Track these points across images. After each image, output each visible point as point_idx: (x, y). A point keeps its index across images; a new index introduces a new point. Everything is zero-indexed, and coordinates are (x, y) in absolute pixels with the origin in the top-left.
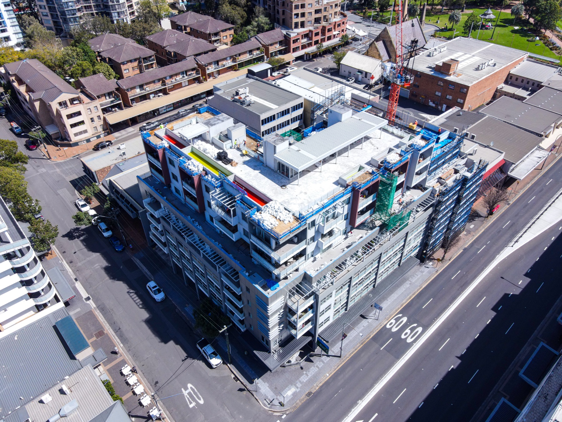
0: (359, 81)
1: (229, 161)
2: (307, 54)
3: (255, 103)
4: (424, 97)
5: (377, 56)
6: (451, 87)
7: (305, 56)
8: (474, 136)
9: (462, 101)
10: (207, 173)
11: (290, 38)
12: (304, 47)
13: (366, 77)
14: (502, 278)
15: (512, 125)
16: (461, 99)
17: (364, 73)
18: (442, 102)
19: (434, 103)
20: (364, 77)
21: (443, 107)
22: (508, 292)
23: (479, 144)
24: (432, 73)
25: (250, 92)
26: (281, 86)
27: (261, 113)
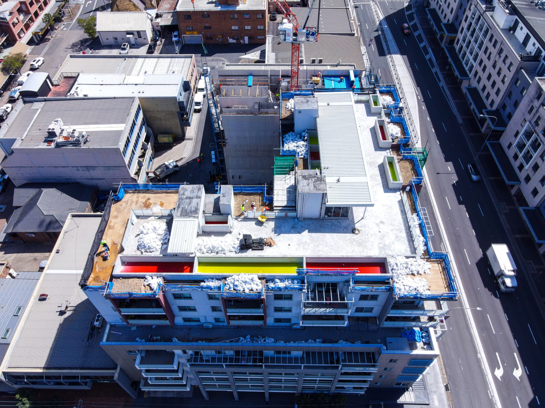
0: (134, 45)
2: (35, 34)
4: (221, 36)
5: (132, 7)
6: (247, 16)
8: (322, 60)
10: (270, 279)
12: (27, 26)
13: (140, 37)
14: (438, 173)
15: (325, 34)
16: (261, 25)
17: (136, 33)
18: (242, 35)
19: (233, 39)
20: (137, 37)
21: (245, 39)
23: (330, 65)
24: (220, 8)
25: (65, 124)
26: (90, 96)
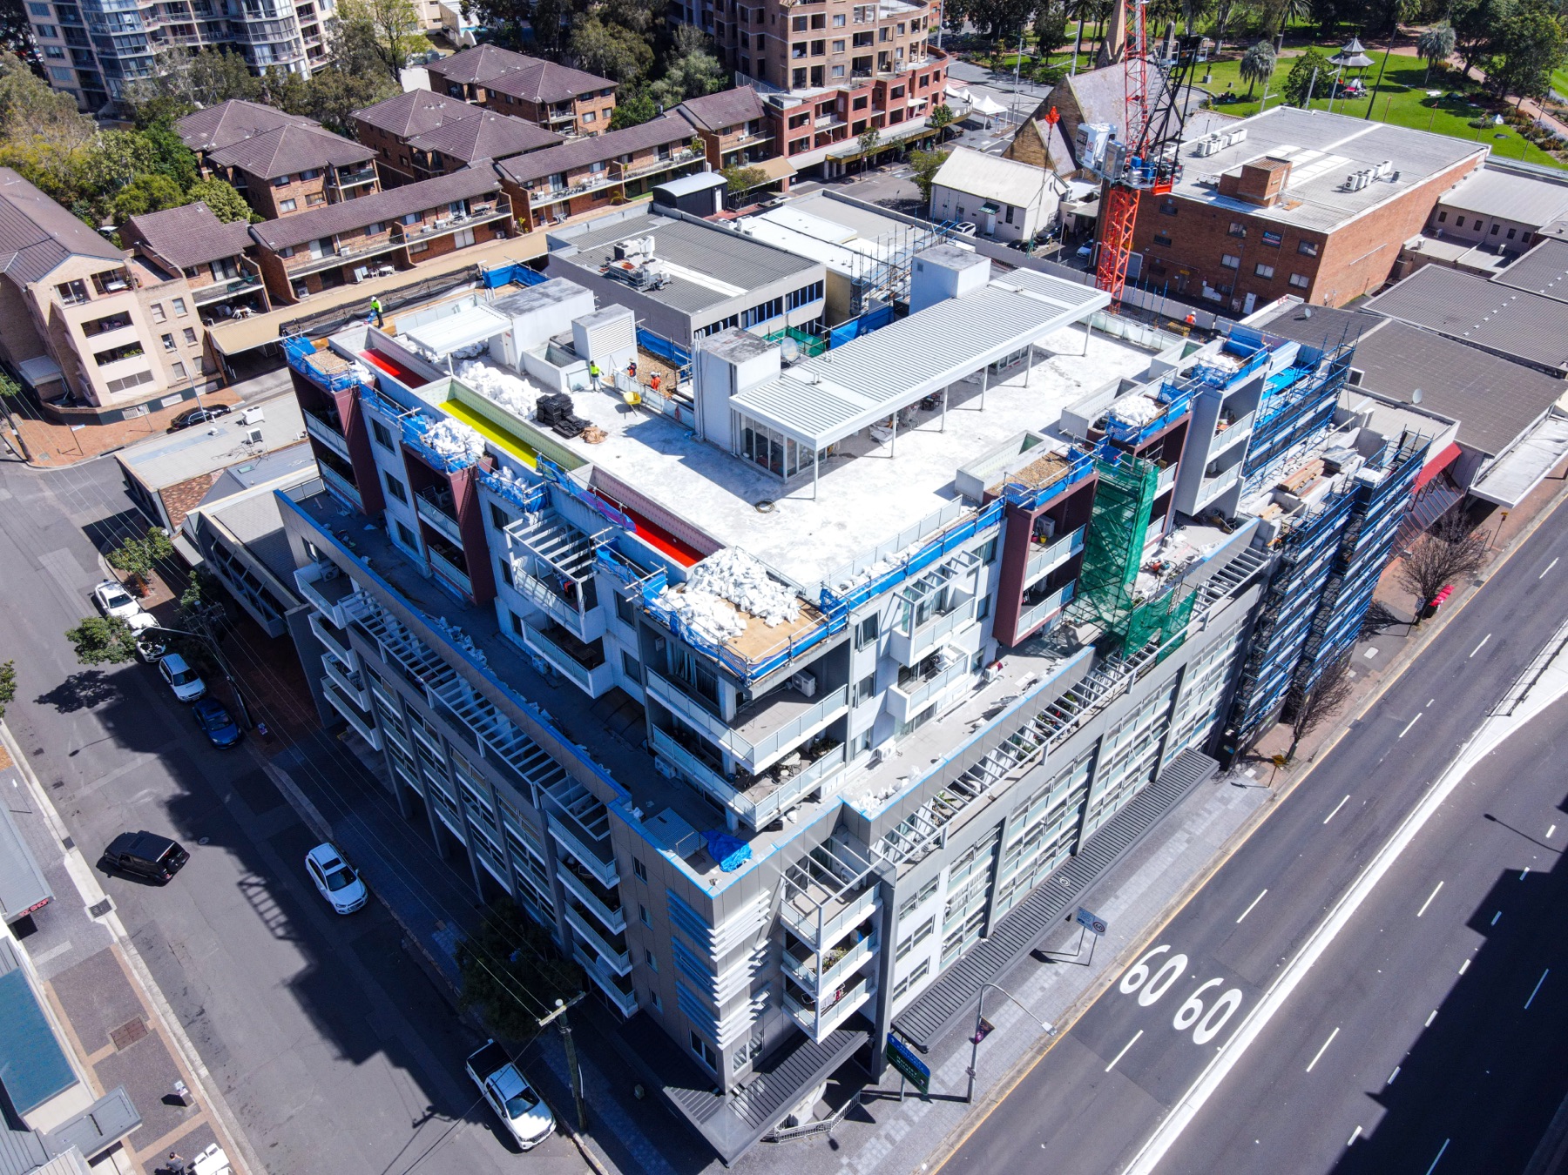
1: (578, 428)
2: (834, 162)
3: (674, 281)
4: (1187, 273)
5: (1042, 160)
6: (1271, 239)
7: (827, 166)
8: (1360, 374)
9: (1303, 283)
10: (497, 462)
11: (782, 113)
12: (822, 140)
13: (1009, 220)
14: (1488, 817)
15: (1468, 343)
16: (1301, 274)
17: (1004, 210)
18: (1241, 286)
19: (1217, 290)
20: (1003, 220)
21: (1247, 301)
22: (1514, 866)
23: (1374, 397)
24: (1212, 198)
25: (656, 252)
26: (756, 235)
27: (693, 310)
